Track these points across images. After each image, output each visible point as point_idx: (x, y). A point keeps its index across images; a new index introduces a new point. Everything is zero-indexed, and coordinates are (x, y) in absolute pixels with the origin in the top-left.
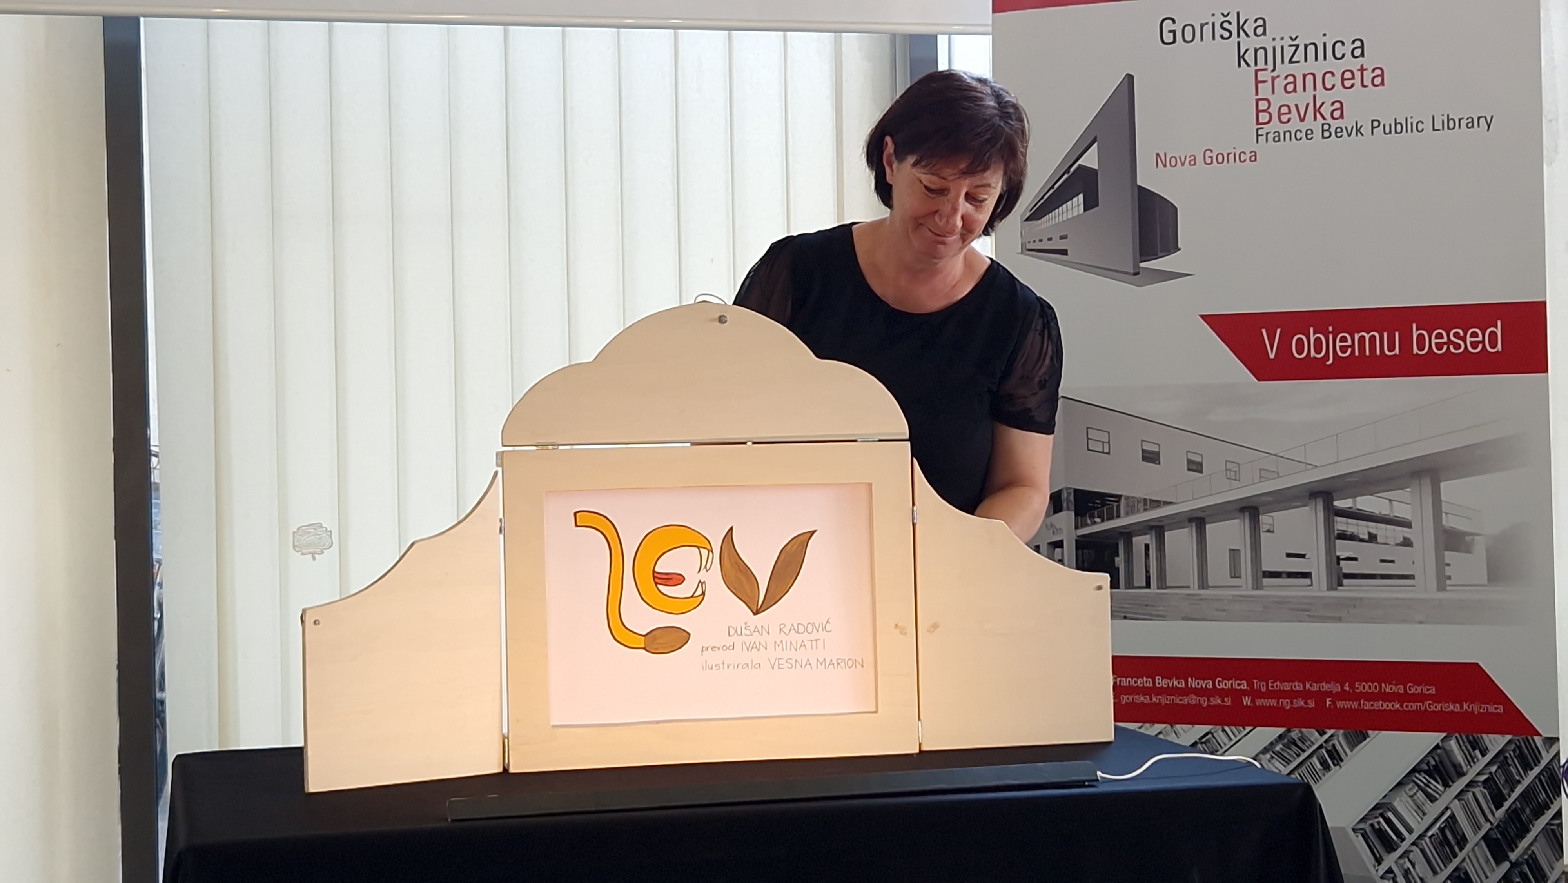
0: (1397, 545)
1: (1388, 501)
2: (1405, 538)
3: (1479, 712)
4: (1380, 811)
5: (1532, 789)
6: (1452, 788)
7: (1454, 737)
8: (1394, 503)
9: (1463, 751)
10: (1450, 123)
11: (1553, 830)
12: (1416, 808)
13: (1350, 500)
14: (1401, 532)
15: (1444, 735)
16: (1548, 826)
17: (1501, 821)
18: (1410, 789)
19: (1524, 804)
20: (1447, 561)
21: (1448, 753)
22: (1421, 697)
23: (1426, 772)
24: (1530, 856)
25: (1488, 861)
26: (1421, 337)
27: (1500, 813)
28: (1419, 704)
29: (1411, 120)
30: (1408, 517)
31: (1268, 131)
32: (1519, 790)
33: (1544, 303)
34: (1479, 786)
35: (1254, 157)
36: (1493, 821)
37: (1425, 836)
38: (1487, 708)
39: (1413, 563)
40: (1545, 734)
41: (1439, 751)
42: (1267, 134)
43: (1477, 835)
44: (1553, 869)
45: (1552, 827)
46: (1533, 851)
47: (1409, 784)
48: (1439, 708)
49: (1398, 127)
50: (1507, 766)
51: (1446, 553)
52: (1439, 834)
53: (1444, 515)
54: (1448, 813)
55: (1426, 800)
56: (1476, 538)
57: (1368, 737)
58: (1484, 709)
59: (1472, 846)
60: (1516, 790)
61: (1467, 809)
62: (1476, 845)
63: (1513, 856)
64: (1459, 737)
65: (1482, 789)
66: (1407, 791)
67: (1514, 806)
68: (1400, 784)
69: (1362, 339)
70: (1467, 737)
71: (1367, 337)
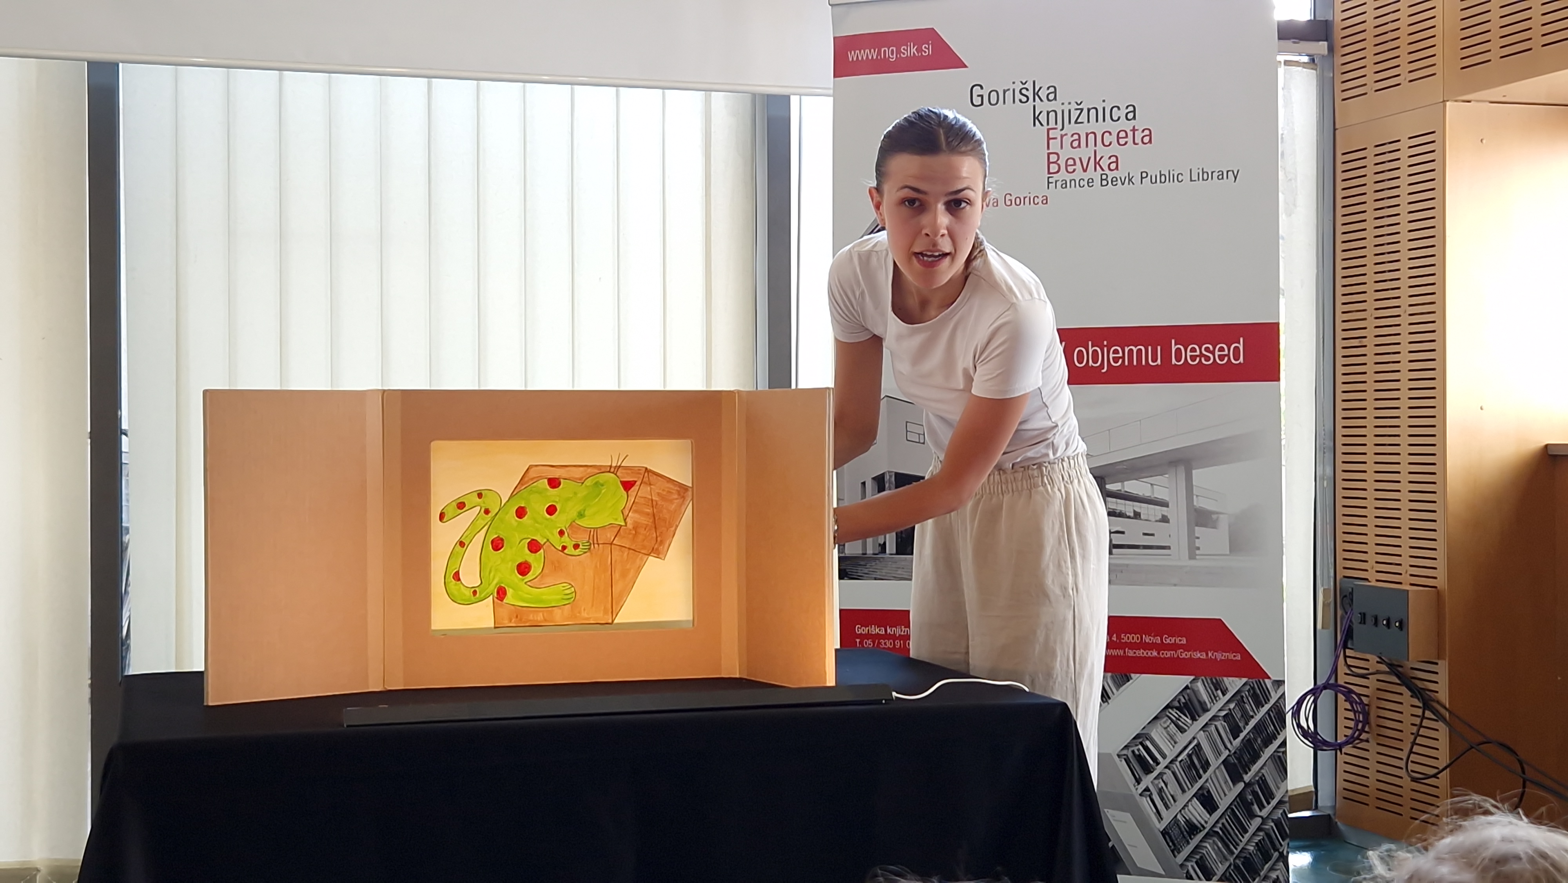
0: (1156, 521)
1: (1150, 485)
2: (1163, 516)
3: (1221, 660)
4: (1140, 740)
5: (1263, 723)
6: (1198, 722)
7: (1200, 680)
8: (1155, 486)
9: (1208, 691)
10: (1205, 175)
11: (1279, 757)
12: (1168, 737)
13: (1120, 484)
14: (1159, 511)
15: (1192, 677)
16: (1275, 754)
17: (1237, 749)
18: (1165, 722)
19: (1257, 735)
20: (1197, 535)
21: (1196, 693)
22: (1174, 647)
23: (1177, 708)
24: (1261, 778)
25: (1226, 782)
26: (1178, 350)
27: (1237, 742)
28: (1172, 652)
29: (1173, 172)
30: (1167, 499)
31: (1057, 179)
32: (1252, 723)
33: (1278, 324)
34: (1220, 720)
35: (1046, 201)
36: (1231, 749)
37: (1176, 760)
38: (1228, 656)
39: (1170, 536)
40: (1274, 678)
41: (1188, 691)
42: (1056, 182)
43: (1218, 760)
44: (1279, 788)
45: (1279, 754)
46: (1263, 775)
47: (1163, 718)
48: (1188, 656)
49: (1163, 178)
50: (1243, 704)
51: (1196, 528)
52: (1187, 759)
53: (1195, 497)
54: (1195, 742)
55: (1177, 731)
56: (1221, 516)
57: (1131, 679)
58: (1225, 657)
59: (1213, 770)
60: (1250, 723)
61: (1210, 739)
62: (1218, 768)
63: (1247, 778)
64: (1205, 680)
65: (1223, 723)
66: (1163, 725)
67: (1248, 737)
68: (1156, 718)
69: (1131, 351)
70: (1211, 679)
71: (1135, 350)
